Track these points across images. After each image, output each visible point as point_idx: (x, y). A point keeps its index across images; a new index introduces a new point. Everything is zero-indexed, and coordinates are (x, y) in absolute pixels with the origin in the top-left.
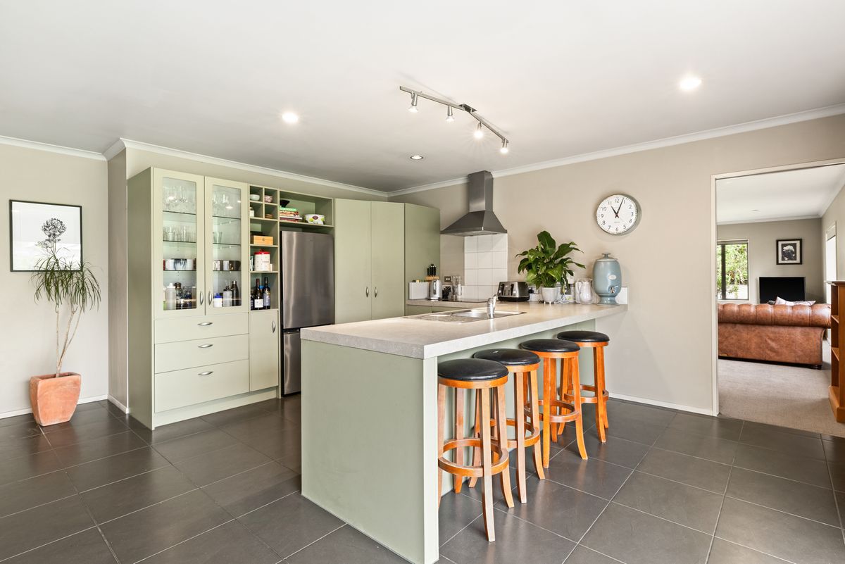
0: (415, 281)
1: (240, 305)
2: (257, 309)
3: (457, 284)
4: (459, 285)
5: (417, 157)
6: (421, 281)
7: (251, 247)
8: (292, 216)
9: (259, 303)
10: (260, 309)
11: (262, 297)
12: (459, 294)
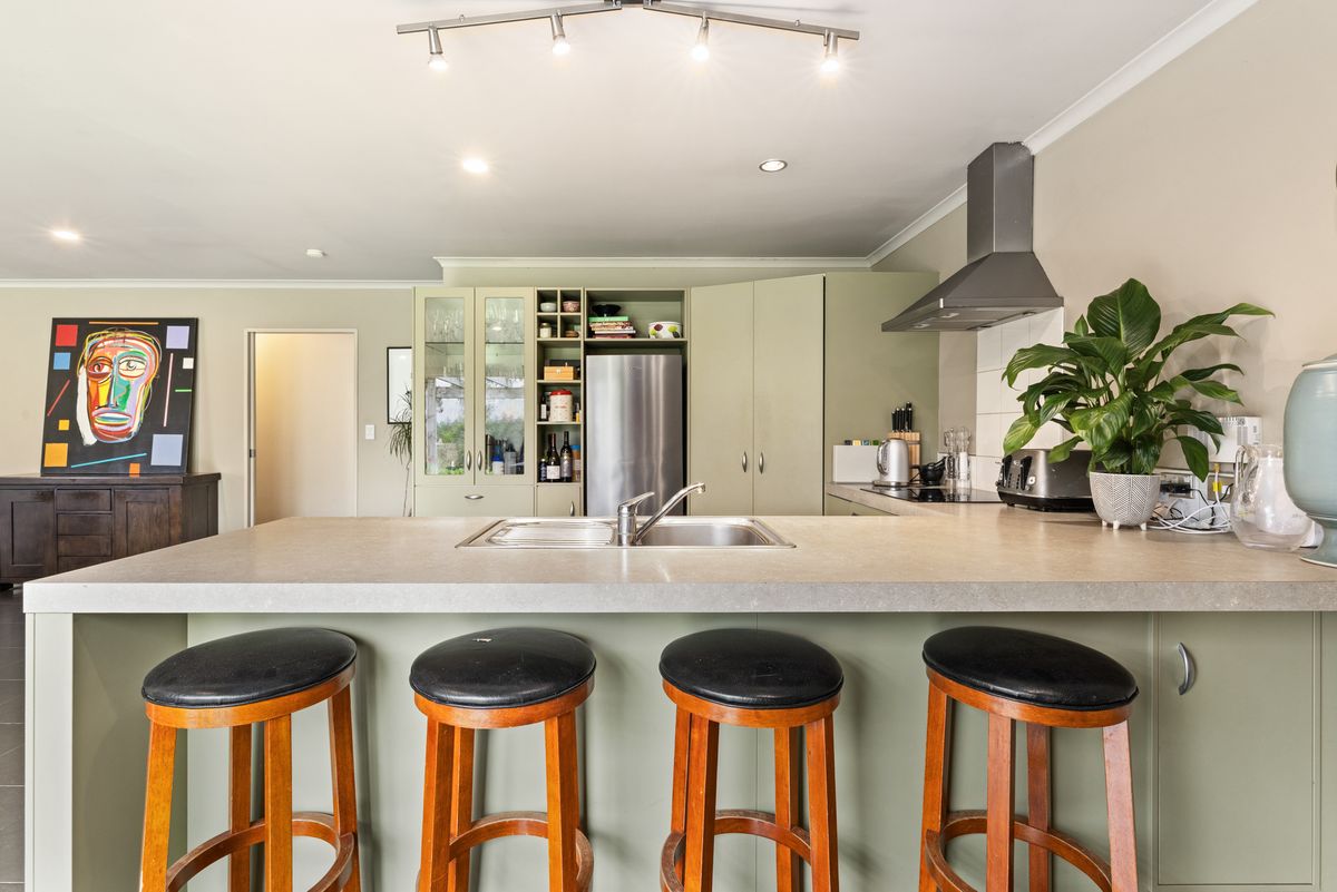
0: (848, 443)
1: (523, 473)
2: (549, 481)
3: (958, 452)
4: (963, 455)
5: (773, 165)
6: (866, 442)
7: (539, 384)
8: (619, 330)
9: (553, 472)
10: (555, 481)
11: (558, 463)
12: (963, 475)
